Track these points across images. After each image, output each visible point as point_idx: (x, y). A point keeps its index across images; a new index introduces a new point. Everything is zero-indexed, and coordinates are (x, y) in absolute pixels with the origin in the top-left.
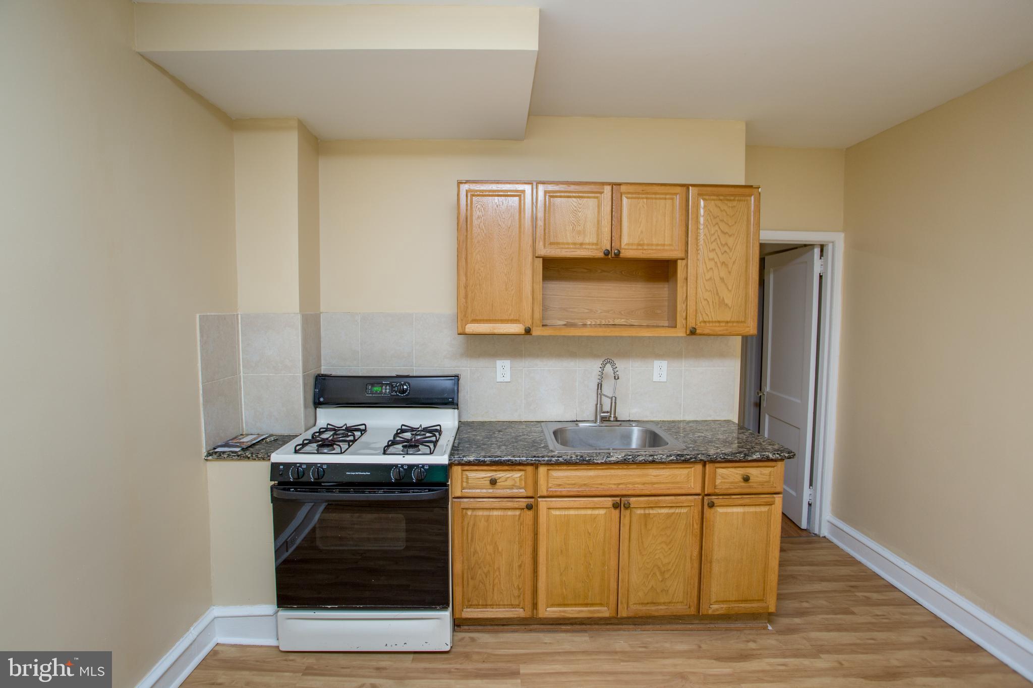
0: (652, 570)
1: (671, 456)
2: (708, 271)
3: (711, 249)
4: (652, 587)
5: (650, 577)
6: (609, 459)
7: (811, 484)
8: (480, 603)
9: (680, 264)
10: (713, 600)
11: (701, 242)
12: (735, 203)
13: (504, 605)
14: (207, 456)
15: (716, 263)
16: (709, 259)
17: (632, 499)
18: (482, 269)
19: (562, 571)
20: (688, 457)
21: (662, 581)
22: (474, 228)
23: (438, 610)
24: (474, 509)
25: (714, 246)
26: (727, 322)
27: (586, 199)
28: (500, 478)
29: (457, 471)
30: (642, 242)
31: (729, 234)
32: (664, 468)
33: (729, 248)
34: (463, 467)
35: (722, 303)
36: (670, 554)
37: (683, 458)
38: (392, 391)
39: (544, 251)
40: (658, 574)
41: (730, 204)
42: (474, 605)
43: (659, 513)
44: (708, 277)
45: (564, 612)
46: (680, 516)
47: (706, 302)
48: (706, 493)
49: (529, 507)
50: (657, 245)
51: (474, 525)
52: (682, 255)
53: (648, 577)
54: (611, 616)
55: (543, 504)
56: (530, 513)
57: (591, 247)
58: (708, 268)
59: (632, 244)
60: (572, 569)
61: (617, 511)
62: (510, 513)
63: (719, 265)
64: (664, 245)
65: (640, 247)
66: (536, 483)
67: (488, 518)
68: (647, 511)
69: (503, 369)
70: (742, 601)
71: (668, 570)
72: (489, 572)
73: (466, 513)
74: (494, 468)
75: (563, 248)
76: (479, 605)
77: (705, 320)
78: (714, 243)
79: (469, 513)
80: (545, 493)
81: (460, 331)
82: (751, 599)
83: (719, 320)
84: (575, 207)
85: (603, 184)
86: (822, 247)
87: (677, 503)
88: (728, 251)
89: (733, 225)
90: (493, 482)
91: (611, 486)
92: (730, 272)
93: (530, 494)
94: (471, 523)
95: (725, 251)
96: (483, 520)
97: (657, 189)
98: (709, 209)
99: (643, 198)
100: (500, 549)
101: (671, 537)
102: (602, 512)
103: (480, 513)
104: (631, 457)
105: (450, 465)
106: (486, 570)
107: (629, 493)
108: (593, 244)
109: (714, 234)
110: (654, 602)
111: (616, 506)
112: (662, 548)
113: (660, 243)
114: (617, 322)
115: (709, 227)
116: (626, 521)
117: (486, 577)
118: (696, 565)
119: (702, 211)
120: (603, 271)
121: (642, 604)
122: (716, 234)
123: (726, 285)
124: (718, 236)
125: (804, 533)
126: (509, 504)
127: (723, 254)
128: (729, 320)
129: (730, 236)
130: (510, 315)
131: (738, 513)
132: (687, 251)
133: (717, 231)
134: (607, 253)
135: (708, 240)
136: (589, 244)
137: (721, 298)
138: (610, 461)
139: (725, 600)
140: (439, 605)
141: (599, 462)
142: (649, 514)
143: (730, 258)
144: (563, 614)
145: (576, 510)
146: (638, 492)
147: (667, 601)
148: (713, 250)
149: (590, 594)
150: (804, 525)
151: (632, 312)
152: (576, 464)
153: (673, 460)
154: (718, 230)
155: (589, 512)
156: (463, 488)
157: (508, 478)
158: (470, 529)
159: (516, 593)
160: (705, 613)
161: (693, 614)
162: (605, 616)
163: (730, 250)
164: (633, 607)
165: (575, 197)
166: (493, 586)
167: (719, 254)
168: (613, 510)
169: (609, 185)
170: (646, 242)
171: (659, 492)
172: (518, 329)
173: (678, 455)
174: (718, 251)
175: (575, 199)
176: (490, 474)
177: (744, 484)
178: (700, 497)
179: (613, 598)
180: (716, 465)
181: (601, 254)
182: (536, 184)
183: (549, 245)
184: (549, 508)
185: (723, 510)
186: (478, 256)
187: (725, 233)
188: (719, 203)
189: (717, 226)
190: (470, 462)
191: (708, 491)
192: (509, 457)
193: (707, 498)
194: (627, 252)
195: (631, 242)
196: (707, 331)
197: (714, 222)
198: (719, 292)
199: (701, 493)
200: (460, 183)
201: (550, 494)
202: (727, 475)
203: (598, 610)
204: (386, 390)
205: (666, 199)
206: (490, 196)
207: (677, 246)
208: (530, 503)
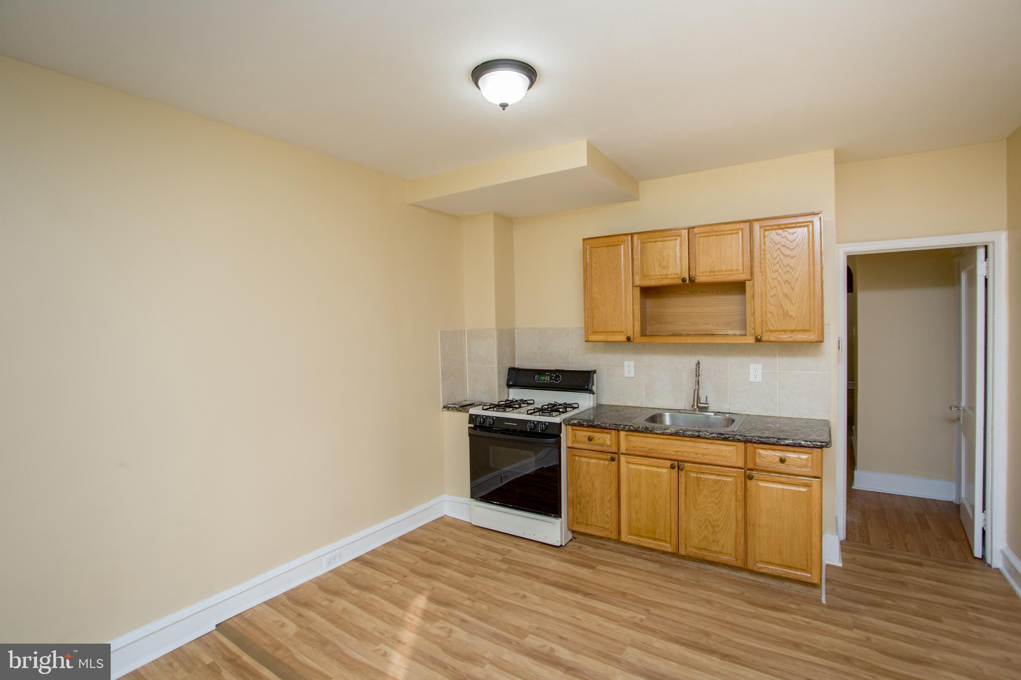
0: (704, 523)
1: (713, 433)
2: (772, 289)
3: (774, 271)
4: (705, 536)
5: (703, 528)
6: (665, 431)
9: (748, 284)
10: (758, 559)
11: (765, 266)
12: (796, 229)
13: (599, 527)
14: (443, 408)
15: (779, 281)
16: (773, 279)
17: (687, 464)
18: (598, 297)
19: (637, 510)
20: (728, 436)
21: (713, 533)
22: (593, 270)
23: (552, 517)
24: (579, 456)
25: (777, 267)
26: (792, 331)
27: (668, 242)
28: (595, 437)
29: (566, 428)
30: (713, 270)
31: (790, 256)
32: (711, 443)
33: (791, 268)
34: (573, 427)
35: (786, 315)
36: (718, 513)
37: (723, 436)
38: (551, 379)
39: (638, 283)
40: (709, 526)
41: (790, 231)
42: (580, 523)
43: (708, 478)
44: (772, 294)
45: (640, 540)
46: (725, 483)
47: (771, 315)
48: (748, 467)
49: (613, 459)
50: (726, 271)
51: (580, 467)
52: (749, 277)
53: (701, 527)
54: (673, 551)
55: (623, 459)
56: (614, 463)
57: (673, 276)
58: (772, 286)
59: (705, 272)
60: (644, 510)
61: (675, 471)
62: (602, 462)
63: (782, 283)
64: (732, 271)
65: (712, 274)
66: (618, 443)
67: (588, 464)
68: (699, 476)
69: (629, 367)
70: (786, 566)
71: (718, 526)
72: (589, 501)
73: (575, 459)
74: (591, 429)
75: (653, 279)
76: (583, 523)
77: (771, 329)
78: (778, 265)
79: (577, 458)
80: (624, 451)
81: (586, 340)
82: (794, 566)
83: (784, 329)
84: (661, 248)
85: (681, 229)
87: (722, 472)
88: (790, 270)
89: (794, 249)
90: (590, 439)
91: (671, 452)
92: (793, 289)
93: (614, 450)
94: (578, 466)
95: (788, 271)
96: (585, 465)
97: (724, 227)
98: (771, 238)
99: (713, 236)
100: (596, 487)
101: (719, 499)
102: (665, 470)
103: (583, 459)
104: (682, 431)
105: (561, 424)
106: (587, 500)
107: (685, 459)
109: (776, 258)
110: (708, 548)
111: (672, 467)
112: (712, 506)
113: (728, 269)
115: (771, 252)
116: (682, 480)
117: (587, 504)
118: (741, 525)
119: (764, 240)
121: (698, 548)
122: (778, 258)
123: (789, 299)
124: (780, 259)
125: (979, 563)
126: (601, 456)
127: (785, 273)
128: (794, 329)
129: (792, 258)
130: (618, 328)
131: (777, 489)
132: (752, 273)
133: (779, 255)
134: (684, 282)
135: (771, 263)
136: (672, 274)
137: (786, 310)
138: (666, 433)
139: (769, 561)
140: (553, 514)
141: (658, 432)
142: (701, 478)
143: (793, 277)
144: (639, 542)
145: (643, 467)
146: (692, 460)
147: (717, 550)
148: (777, 271)
149: (657, 531)
150: (979, 554)
151: (728, 323)
152: (642, 432)
153: (715, 437)
154: (781, 254)
155: (655, 469)
156: (568, 442)
157: (600, 438)
158: (577, 471)
159: (607, 520)
160: (751, 568)
161: (740, 566)
162: (670, 550)
163: (793, 270)
164: (690, 549)
165: (660, 241)
166: (592, 512)
167: (782, 274)
168: (672, 470)
169: (686, 229)
170: (716, 269)
171: (708, 462)
172: (623, 338)
173: (719, 434)
174: (780, 271)
175: (660, 243)
176: (589, 434)
177: (781, 464)
178: (743, 471)
179: (674, 539)
180: (756, 445)
181: (680, 282)
182: (632, 235)
183: (644, 276)
184: (628, 463)
185: (762, 484)
186: (596, 289)
187: (787, 256)
188: (780, 231)
189: (779, 251)
190: (575, 424)
191: (750, 466)
192: (599, 423)
193: (748, 472)
194: (701, 278)
195: (704, 270)
196: (772, 338)
197: (776, 247)
198: (783, 306)
199: (744, 467)
200: (584, 240)
201: (628, 452)
202: (768, 456)
203: (663, 545)
204: (547, 379)
205: (732, 234)
206: (602, 247)
207: (743, 270)
208: (614, 457)
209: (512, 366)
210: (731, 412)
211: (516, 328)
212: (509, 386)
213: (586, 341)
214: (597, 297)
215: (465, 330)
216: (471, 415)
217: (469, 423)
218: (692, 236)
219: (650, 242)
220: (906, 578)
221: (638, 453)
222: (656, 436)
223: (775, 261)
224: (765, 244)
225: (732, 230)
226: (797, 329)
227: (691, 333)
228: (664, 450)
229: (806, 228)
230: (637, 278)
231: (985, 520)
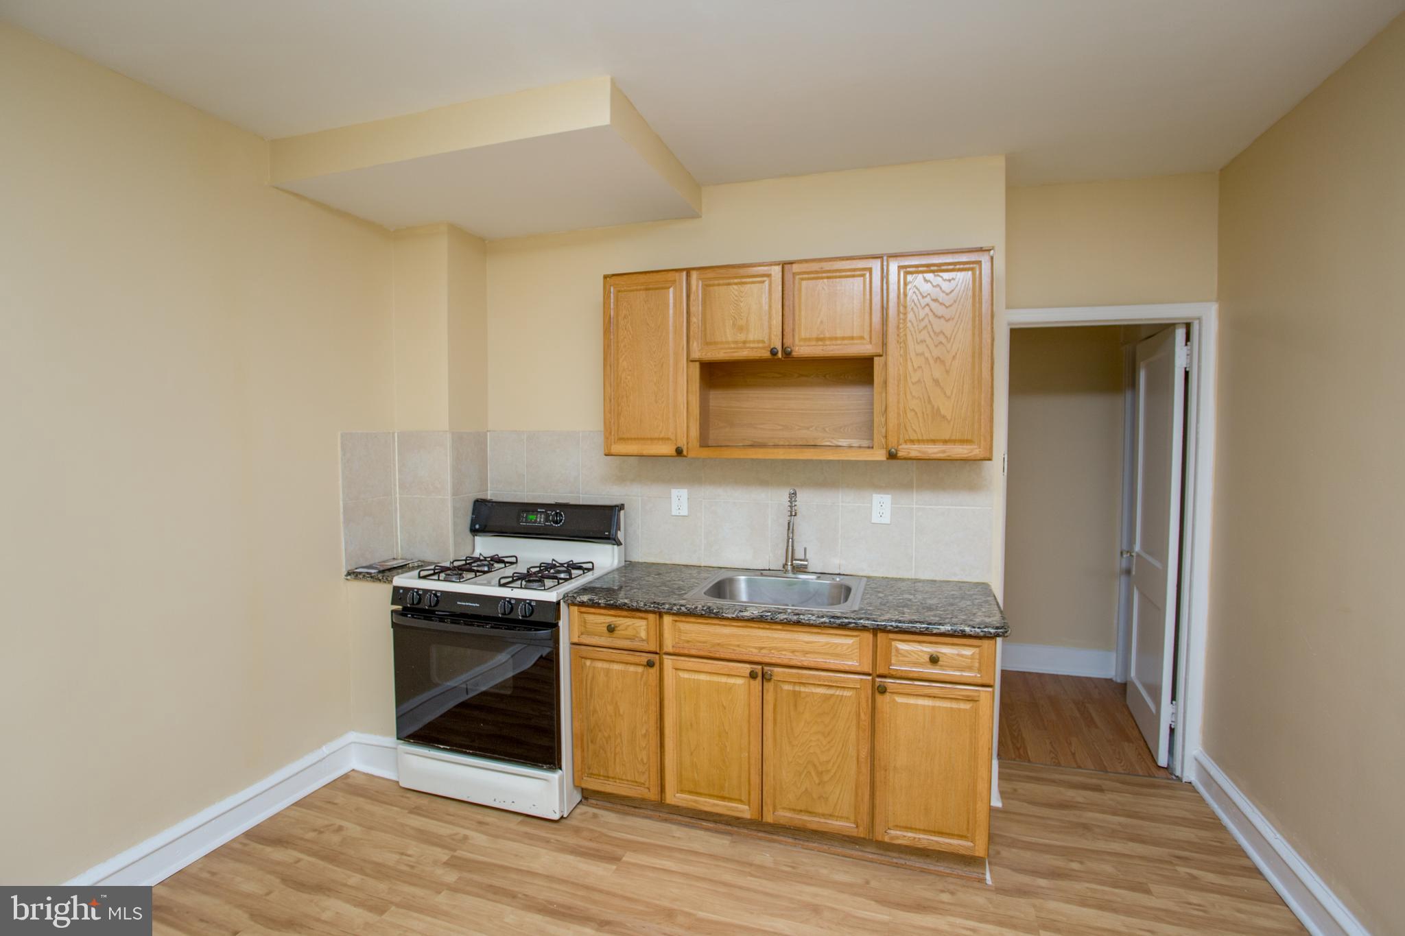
0: (805, 767)
1: (823, 617)
2: (915, 370)
3: (919, 341)
4: (806, 790)
5: (803, 776)
6: (742, 614)
7: (1174, 698)
8: (602, 774)
9: (877, 362)
10: (892, 823)
11: (904, 332)
12: (954, 275)
13: (628, 781)
14: (346, 576)
15: (927, 359)
16: (917, 355)
17: (777, 670)
18: (628, 378)
19: (692, 749)
20: (847, 621)
21: (819, 784)
22: (621, 331)
23: (545, 769)
24: (593, 659)
25: (924, 335)
26: (945, 441)
27: (749, 285)
28: (619, 625)
29: (572, 612)
30: (822, 336)
31: (945, 319)
32: (818, 633)
33: (946, 337)
34: (580, 608)
35: (936, 413)
37: (838, 621)
38: (547, 520)
40: (813, 773)
42: (595, 775)
43: (812, 693)
44: (915, 379)
45: (696, 801)
46: (841, 700)
47: (913, 413)
48: (878, 673)
49: (650, 664)
50: (843, 339)
51: (593, 678)
52: (879, 351)
53: (800, 775)
54: (753, 818)
55: (668, 662)
56: (653, 671)
57: (756, 345)
58: (916, 366)
59: (809, 339)
60: (704, 749)
61: (758, 683)
62: (632, 669)
63: (932, 361)
64: (852, 339)
65: (820, 343)
66: (660, 636)
67: (608, 671)
68: (797, 688)
69: (679, 499)
70: (934, 832)
71: (828, 771)
72: (609, 737)
73: (585, 663)
74: (612, 612)
75: (722, 349)
76: (600, 776)
77: (911, 438)
78: (924, 332)
79: (588, 663)
80: (670, 649)
81: (607, 453)
82: (948, 832)
83: (933, 438)
84: (736, 296)
85: (771, 264)
86: (1188, 326)
87: (836, 682)
88: (944, 341)
89: (950, 306)
90: (611, 629)
91: (751, 650)
92: (947, 372)
93: (653, 648)
94: (590, 676)
95: (941, 343)
96: (602, 673)
97: (841, 264)
98: (915, 286)
100: (621, 712)
101: (830, 727)
102: (740, 681)
103: (599, 665)
104: (769, 614)
105: (560, 604)
106: (606, 735)
107: (773, 661)
108: (758, 342)
109: (923, 320)
110: (810, 810)
111: (753, 675)
112: (818, 740)
113: (846, 336)
115: (915, 308)
116: (769, 697)
117: (607, 743)
118: (865, 770)
119: (904, 289)
120: (802, 375)
121: (794, 810)
122: (926, 320)
123: (942, 389)
124: (930, 321)
125: (1162, 773)
126: (631, 658)
127: (936, 346)
128: (947, 438)
129: (947, 321)
130: (661, 432)
131: (924, 707)
132: (884, 344)
133: (927, 314)
134: (774, 356)
135: (914, 327)
136: (754, 342)
137: (936, 407)
138: (742, 617)
139: (909, 826)
140: (546, 764)
141: (730, 616)
142: (800, 692)
143: (948, 352)
144: (694, 804)
145: (702, 676)
146: (785, 662)
147: (826, 812)
148: (923, 341)
149: (727, 785)
150: (1163, 761)
151: (841, 428)
152: (702, 616)
153: (825, 623)
154: (930, 314)
155: (724, 679)
156: (570, 636)
157: (629, 626)
158: (589, 682)
159: (640, 768)
160: (880, 838)
161: (862, 836)
162: (747, 815)
163: (948, 340)
164: (781, 813)
165: (736, 284)
166: (615, 754)
167: (932, 347)
168: (752, 682)
169: (779, 264)
170: (827, 335)
171: (812, 665)
172: (668, 449)
173: (833, 617)
174: (929, 341)
175: (735, 287)
176: (609, 620)
177: (931, 666)
178: (870, 678)
179: (755, 795)
180: (891, 636)
181: (767, 355)
182: (689, 271)
183: (706, 343)
184: (676, 669)
185: (899, 699)
186: (625, 363)
187: (940, 318)
188: (930, 276)
189: (927, 309)
190: (583, 602)
191: (881, 671)
192: (626, 601)
193: (878, 680)
194: (802, 350)
195: (808, 337)
196: (914, 453)
197: (924, 302)
198: (932, 399)
199: (871, 672)
200: (606, 277)
201: (677, 651)
202: (910, 652)
203: (737, 808)
204: (541, 519)
205: (853, 276)
206: (637, 290)
207: (871, 338)
208: (653, 660)
209: (481, 496)
210: (842, 573)
211: (488, 431)
212: (474, 531)
213: (606, 455)
214: (626, 378)
215: (393, 434)
216: (396, 589)
217: (393, 603)
218: (788, 277)
219: (719, 285)
220: (1090, 816)
221: (693, 652)
222: (724, 622)
223: (921, 326)
224: (905, 295)
225: (854, 270)
226: (953, 438)
227: (781, 443)
228: (738, 646)
229: (970, 273)
230: (695, 346)
231: (1175, 714)
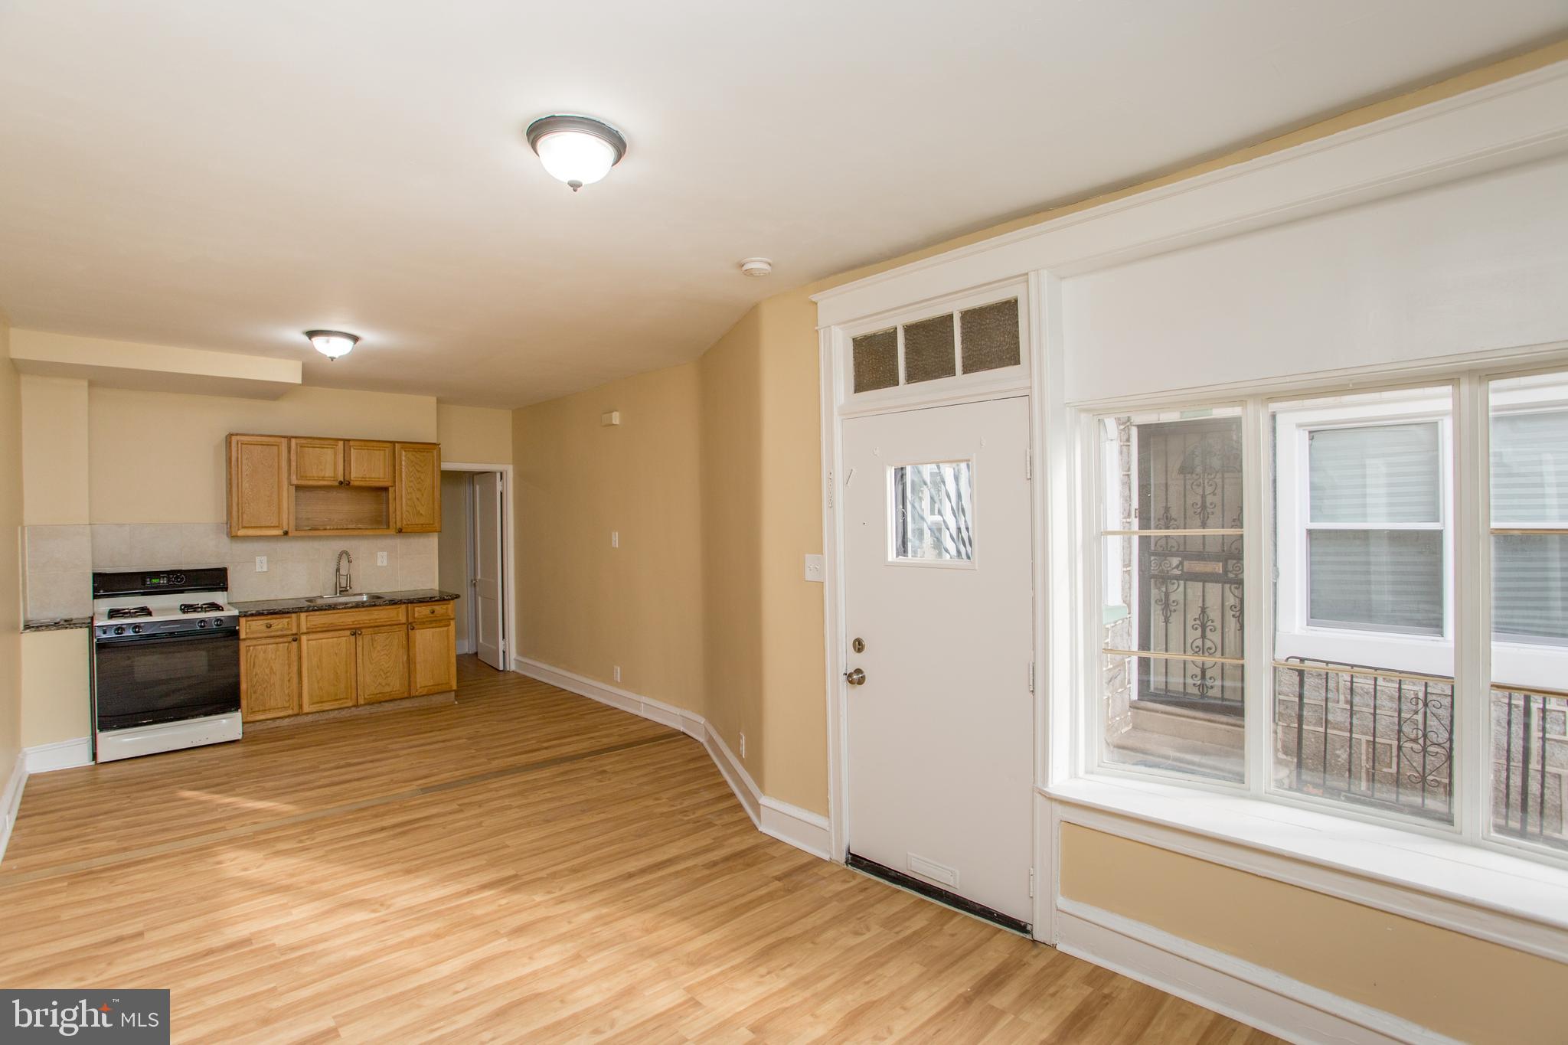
0: (379, 672)
1: (386, 601)
2: (409, 494)
3: (410, 480)
4: (380, 683)
5: (378, 677)
7: (504, 638)
8: (261, 710)
9: (391, 490)
10: (419, 686)
11: (404, 476)
12: (425, 454)
13: (278, 708)
14: (25, 630)
15: (413, 489)
16: (409, 486)
17: (363, 630)
18: (250, 493)
19: (318, 680)
20: (397, 601)
21: (385, 679)
22: (242, 465)
23: (234, 712)
24: (255, 646)
25: (412, 478)
26: (422, 524)
27: (325, 449)
28: (273, 624)
29: (243, 621)
34: (248, 617)
35: (419, 513)
36: (389, 661)
37: (390, 603)
38: (169, 581)
39: (295, 481)
40: (382, 674)
41: (422, 454)
42: (256, 712)
43: (381, 637)
44: (409, 497)
45: (321, 706)
46: (394, 637)
47: (409, 512)
48: (409, 622)
49: (293, 641)
50: (375, 478)
51: (255, 656)
52: (391, 484)
53: (376, 677)
54: (353, 704)
55: (304, 638)
56: (295, 645)
57: (330, 479)
58: (409, 492)
59: (359, 477)
60: (326, 678)
61: (354, 637)
62: (280, 646)
63: (416, 490)
64: (379, 477)
65: (364, 478)
66: (299, 626)
67: (265, 651)
70: (436, 685)
71: (389, 671)
72: (266, 686)
73: (249, 650)
74: (269, 617)
75: (310, 479)
77: (408, 523)
79: (251, 649)
80: (305, 631)
81: (228, 535)
83: (417, 523)
84: (318, 454)
85: (338, 439)
86: (501, 474)
87: (392, 630)
89: (423, 466)
90: (269, 626)
91: (349, 623)
92: (422, 495)
93: (294, 631)
94: (253, 656)
95: (420, 482)
96: (262, 652)
97: (375, 444)
98: (408, 457)
99: (365, 449)
100: (274, 670)
101: (390, 651)
102: (344, 639)
103: (259, 648)
105: (239, 616)
106: (264, 686)
107: (361, 626)
108: (331, 477)
109: (412, 471)
110: (381, 691)
112: (384, 658)
113: (376, 476)
114: (349, 527)
116: (360, 643)
117: (265, 690)
118: (406, 666)
119: (404, 458)
121: (373, 694)
123: (421, 502)
124: (415, 473)
125: (501, 673)
126: (281, 640)
127: (418, 484)
129: (422, 473)
130: (272, 523)
131: (430, 633)
132: (395, 482)
133: (414, 470)
134: (341, 483)
135: (408, 475)
136: (328, 476)
137: (418, 510)
139: (426, 686)
140: (233, 707)
142: (375, 638)
143: (423, 486)
144: (320, 708)
145: (327, 641)
146: (367, 625)
147: (389, 691)
148: (412, 481)
149: (338, 692)
150: (501, 668)
153: (387, 603)
155: (335, 640)
156: (247, 634)
157: (280, 623)
158: (254, 659)
159: (287, 699)
160: (413, 695)
161: (405, 696)
162: (350, 704)
163: (423, 481)
164: (367, 697)
165: (318, 447)
166: (269, 696)
167: (416, 484)
168: (351, 637)
169: (343, 440)
170: (366, 476)
171: (380, 623)
172: (279, 532)
175: (315, 448)
176: (266, 622)
177: (432, 615)
178: (407, 625)
179: (353, 693)
180: (415, 605)
181: (337, 484)
182: (288, 437)
183: (300, 477)
184: (309, 640)
185: (420, 631)
186: (246, 484)
187: (419, 471)
189: (413, 467)
190: (253, 614)
191: (410, 620)
192: (280, 610)
193: (410, 625)
194: (355, 481)
195: (357, 475)
196: (409, 530)
197: (413, 464)
198: (417, 506)
199: (406, 622)
200: (227, 434)
201: (309, 631)
202: (421, 611)
204: (164, 581)
205: (379, 449)
206: (254, 444)
207: (387, 479)
208: (296, 639)
212: (98, 596)
213: (231, 537)
214: (247, 493)
218: (347, 446)
219: (306, 446)
221: (319, 629)
222: (339, 611)
224: (404, 460)
225: (380, 446)
226: (426, 523)
228: (344, 622)
229: (431, 453)
230: (293, 476)
231: (505, 645)
